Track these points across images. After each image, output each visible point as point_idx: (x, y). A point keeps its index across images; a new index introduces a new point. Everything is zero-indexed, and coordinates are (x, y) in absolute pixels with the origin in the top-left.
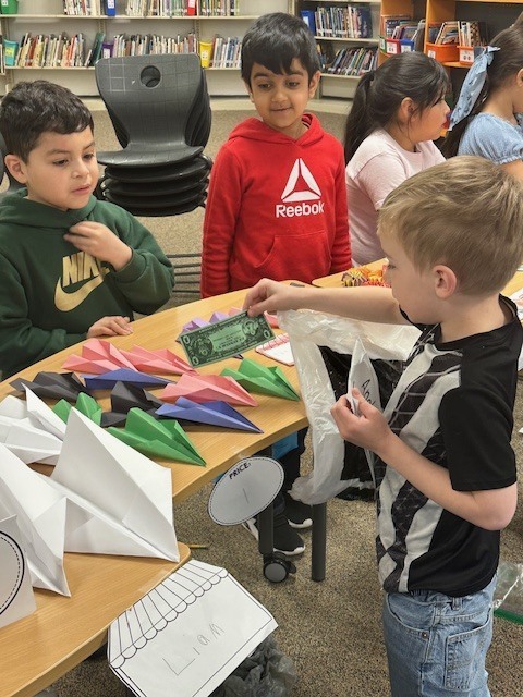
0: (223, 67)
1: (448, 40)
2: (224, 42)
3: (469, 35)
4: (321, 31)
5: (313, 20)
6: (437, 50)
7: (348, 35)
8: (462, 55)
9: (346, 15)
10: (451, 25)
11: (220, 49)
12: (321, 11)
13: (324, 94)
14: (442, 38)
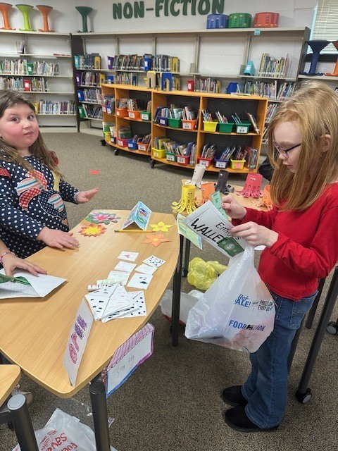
0: (44, 114)
1: (124, 107)
2: (44, 103)
3: (132, 105)
4: (86, 99)
5: (82, 95)
6: (120, 111)
7: (97, 102)
8: (130, 114)
9: (95, 93)
10: (124, 100)
11: (42, 106)
12: (85, 91)
13: (92, 126)
14: (121, 107)
